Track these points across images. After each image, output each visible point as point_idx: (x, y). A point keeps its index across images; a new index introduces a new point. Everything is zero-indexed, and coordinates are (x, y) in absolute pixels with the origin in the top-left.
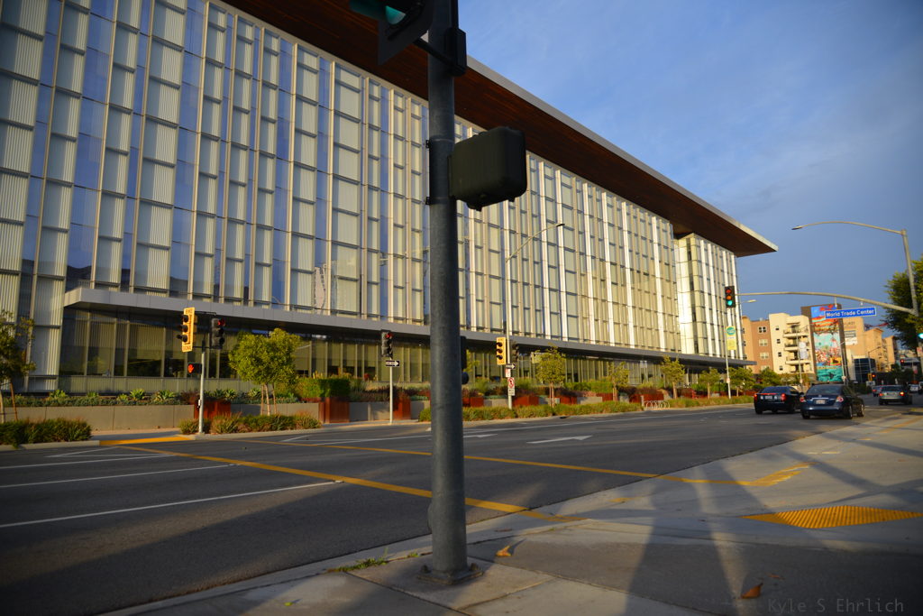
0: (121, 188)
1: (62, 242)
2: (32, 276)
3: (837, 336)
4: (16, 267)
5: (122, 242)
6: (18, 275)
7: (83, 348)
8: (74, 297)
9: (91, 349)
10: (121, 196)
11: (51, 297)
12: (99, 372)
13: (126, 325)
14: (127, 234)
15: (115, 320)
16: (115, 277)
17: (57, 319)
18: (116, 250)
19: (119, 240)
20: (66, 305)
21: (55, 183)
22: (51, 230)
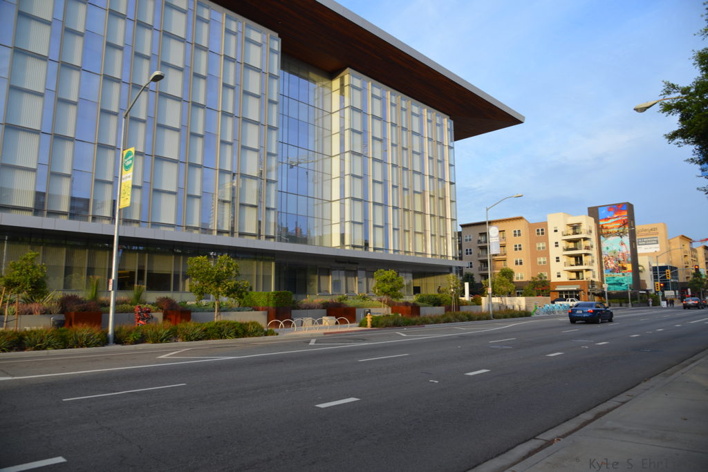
3: (626, 239)
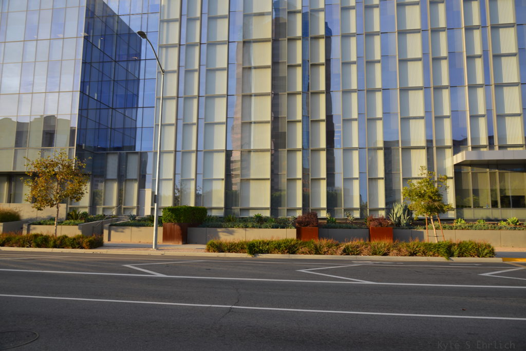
0: (480, 80)
1: (447, 124)
2: (432, 148)
4: (423, 144)
5: (486, 116)
6: (424, 148)
7: (468, 190)
8: (460, 158)
9: (473, 190)
10: (481, 86)
11: (445, 159)
12: (481, 206)
13: (495, 172)
14: (489, 111)
15: (488, 170)
16: (484, 141)
17: (450, 173)
18: (482, 123)
19: (483, 116)
20: (455, 163)
21: (438, 89)
22: (440, 118)
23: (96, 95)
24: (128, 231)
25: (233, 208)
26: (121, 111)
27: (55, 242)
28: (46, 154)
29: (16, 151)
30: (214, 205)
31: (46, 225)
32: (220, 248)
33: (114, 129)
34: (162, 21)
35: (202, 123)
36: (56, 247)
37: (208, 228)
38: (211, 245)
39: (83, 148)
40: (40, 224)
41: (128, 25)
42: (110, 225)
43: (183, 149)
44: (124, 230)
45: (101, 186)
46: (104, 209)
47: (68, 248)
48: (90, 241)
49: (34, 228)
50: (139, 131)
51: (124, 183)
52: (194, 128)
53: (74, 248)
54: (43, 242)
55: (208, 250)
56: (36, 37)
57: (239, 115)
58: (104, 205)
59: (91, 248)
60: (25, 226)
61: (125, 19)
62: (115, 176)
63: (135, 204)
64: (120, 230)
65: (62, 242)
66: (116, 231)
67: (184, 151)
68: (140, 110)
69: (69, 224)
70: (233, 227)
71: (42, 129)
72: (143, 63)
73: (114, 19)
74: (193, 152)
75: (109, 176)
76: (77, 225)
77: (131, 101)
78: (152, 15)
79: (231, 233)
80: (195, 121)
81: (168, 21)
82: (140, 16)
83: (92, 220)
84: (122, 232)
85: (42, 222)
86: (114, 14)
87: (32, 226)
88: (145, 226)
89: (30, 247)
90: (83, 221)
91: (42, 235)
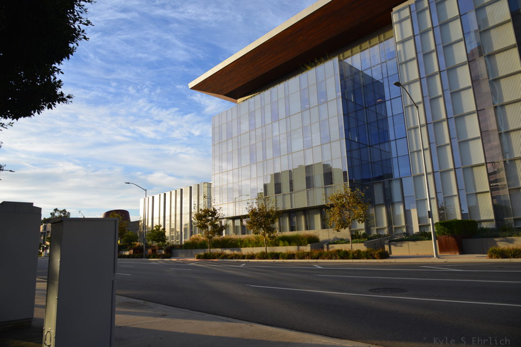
23: (356, 138)
24: (405, 245)
25: (505, 219)
26: (377, 146)
27: (353, 255)
28: (328, 190)
29: (307, 192)
30: (483, 218)
31: (340, 244)
32: (503, 254)
33: (374, 163)
34: (401, 64)
35: (456, 142)
36: (355, 259)
37: (483, 239)
38: (493, 252)
39: (354, 182)
40: (335, 243)
41: (371, 76)
42: (389, 241)
43: (440, 168)
44: (402, 245)
45: (372, 211)
46: (377, 230)
47: (364, 259)
48: (380, 253)
49: (333, 247)
50: (395, 161)
51: (391, 206)
52: (449, 148)
53: (368, 258)
54: (345, 255)
55: (491, 257)
56: (308, 106)
57: (495, 127)
58: (377, 226)
59: (381, 259)
60: (325, 246)
61: (368, 73)
62: (382, 202)
63: (403, 224)
64: (399, 244)
65: (358, 255)
66: (395, 245)
67: (442, 170)
68: (393, 144)
69: (356, 242)
70: (512, 236)
71: (323, 173)
72: (388, 103)
73: (359, 75)
74: (451, 170)
75: (377, 202)
76: (363, 242)
77: (383, 137)
78: (390, 61)
79: (511, 242)
80: (448, 141)
81: (406, 62)
82: (380, 66)
83: (372, 238)
84: (401, 246)
85: (336, 242)
86: (359, 71)
87: (330, 246)
88: (420, 240)
89: (336, 259)
90: (366, 239)
91: (342, 250)
